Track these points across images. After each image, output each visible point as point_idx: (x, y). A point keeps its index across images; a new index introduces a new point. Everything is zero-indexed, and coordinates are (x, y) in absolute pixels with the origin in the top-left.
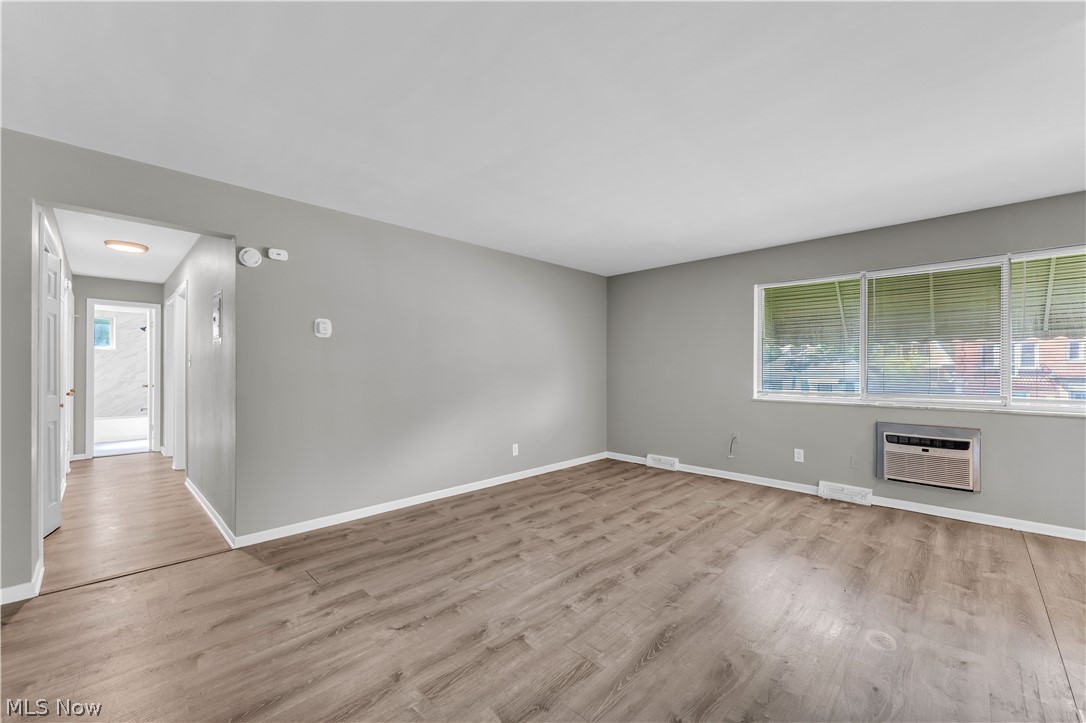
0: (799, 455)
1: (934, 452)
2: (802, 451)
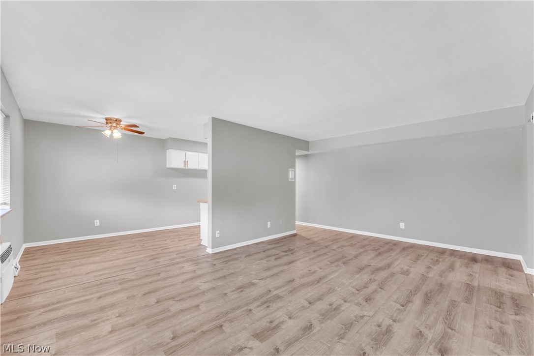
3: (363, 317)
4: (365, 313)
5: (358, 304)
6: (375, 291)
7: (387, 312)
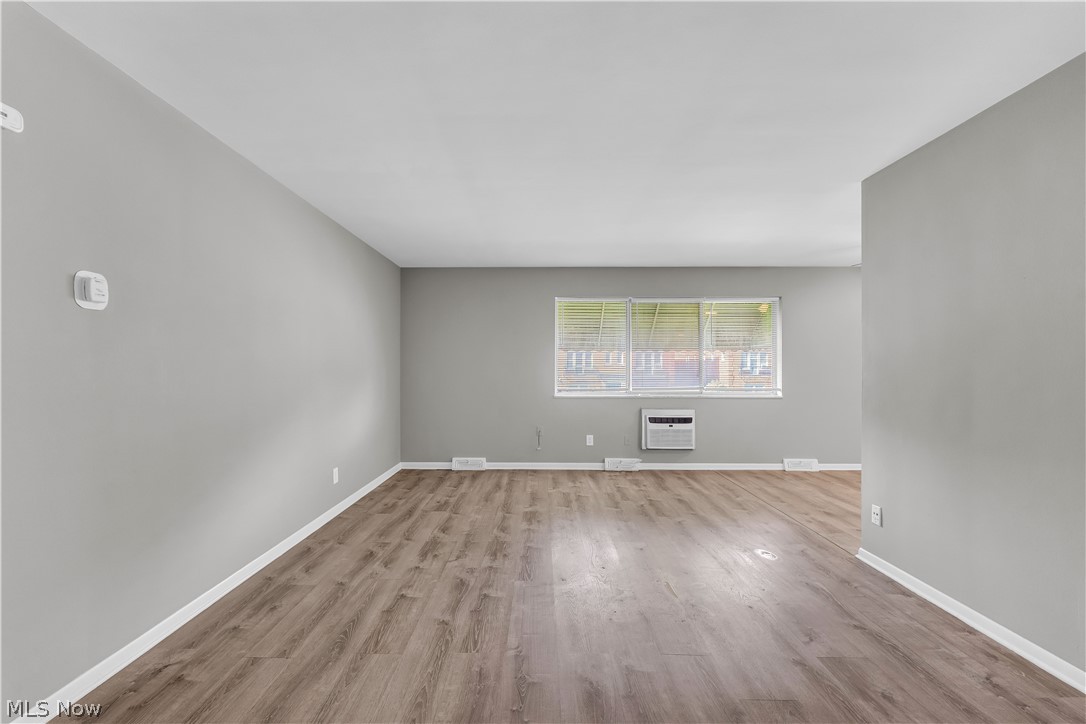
0: (590, 440)
1: (677, 426)
2: (592, 436)
3: (458, 558)
4: (456, 563)
5: (472, 571)
6: (454, 608)
7: (427, 577)
